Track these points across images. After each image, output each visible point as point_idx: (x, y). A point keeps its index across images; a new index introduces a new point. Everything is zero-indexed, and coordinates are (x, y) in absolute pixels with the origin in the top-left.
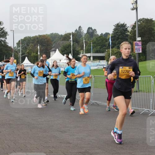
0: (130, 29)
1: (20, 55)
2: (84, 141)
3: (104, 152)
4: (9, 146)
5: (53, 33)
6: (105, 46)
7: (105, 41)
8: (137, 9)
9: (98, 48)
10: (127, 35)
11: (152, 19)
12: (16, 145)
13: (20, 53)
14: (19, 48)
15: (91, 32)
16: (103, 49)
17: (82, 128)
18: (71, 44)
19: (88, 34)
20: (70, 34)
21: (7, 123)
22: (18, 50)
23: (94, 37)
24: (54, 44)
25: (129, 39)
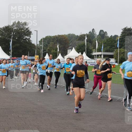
1: (42, 51)
6: (114, 46)
7: (114, 42)
9: (108, 47)
13: (42, 49)
14: (41, 46)
15: (103, 34)
16: (112, 49)
18: (85, 43)
19: (100, 36)
20: (85, 35)
21: (31, 110)
22: (40, 47)
23: (105, 39)
24: (71, 43)
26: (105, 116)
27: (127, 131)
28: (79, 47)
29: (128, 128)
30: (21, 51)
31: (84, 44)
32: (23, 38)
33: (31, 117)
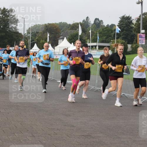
0: (134, 22)
1: (29, 41)
2: (87, 125)
3: (106, 136)
4: (16, 127)
5: (61, 22)
6: (110, 36)
7: (110, 32)
8: (142, 3)
9: (104, 38)
10: (132, 27)
12: (22, 125)
13: (29, 39)
14: (28, 35)
15: (98, 23)
16: (109, 39)
17: (86, 113)
19: (95, 25)
20: (78, 24)
21: (14, 104)
22: (28, 37)
23: (100, 28)
24: (62, 32)
25: (133, 31)
26: (98, 112)
28: (72, 37)
29: (124, 126)
30: (6, 41)
31: (77, 33)
32: (9, 27)
33: (14, 112)
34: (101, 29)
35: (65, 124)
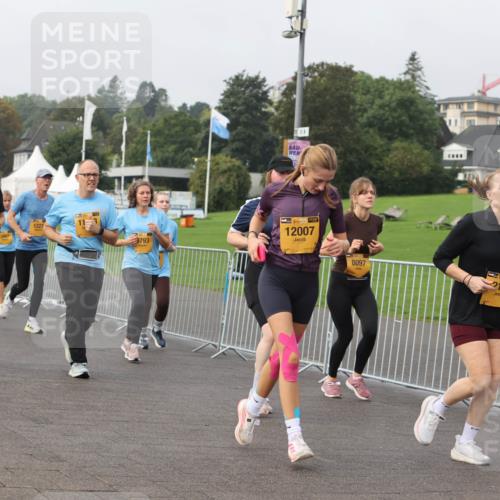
0: (275, 96)
2: (106, 454)
3: (169, 493)
5: (26, 95)
6: (191, 144)
7: (192, 128)
8: (302, 35)
9: (170, 149)
10: (267, 115)
11: (352, 66)
15: (152, 101)
16: (186, 154)
17: (101, 413)
18: (82, 132)
19: (138, 103)
20: (81, 101)
23: (158, 116)
24: (29, 129)
25: (271, 128)
26: (144, 411)
27: (226, 467)
28: (59, 145)
29: (232, 458)
31: (78, 134)
34: (158, 119)
35: (30, 451)
